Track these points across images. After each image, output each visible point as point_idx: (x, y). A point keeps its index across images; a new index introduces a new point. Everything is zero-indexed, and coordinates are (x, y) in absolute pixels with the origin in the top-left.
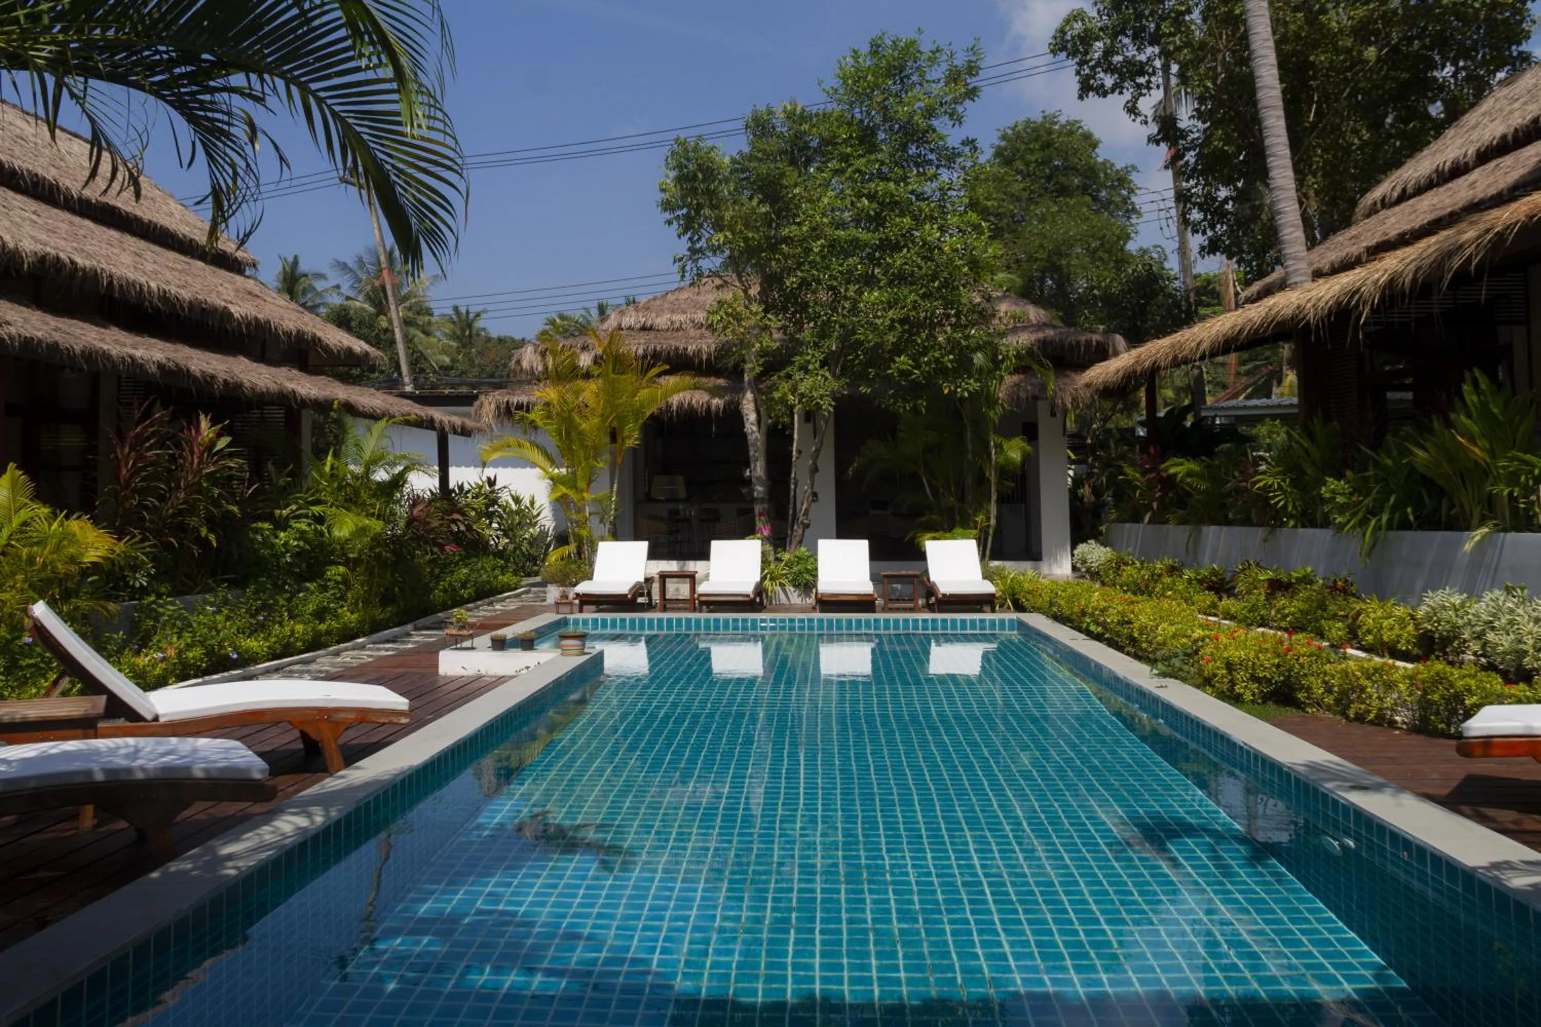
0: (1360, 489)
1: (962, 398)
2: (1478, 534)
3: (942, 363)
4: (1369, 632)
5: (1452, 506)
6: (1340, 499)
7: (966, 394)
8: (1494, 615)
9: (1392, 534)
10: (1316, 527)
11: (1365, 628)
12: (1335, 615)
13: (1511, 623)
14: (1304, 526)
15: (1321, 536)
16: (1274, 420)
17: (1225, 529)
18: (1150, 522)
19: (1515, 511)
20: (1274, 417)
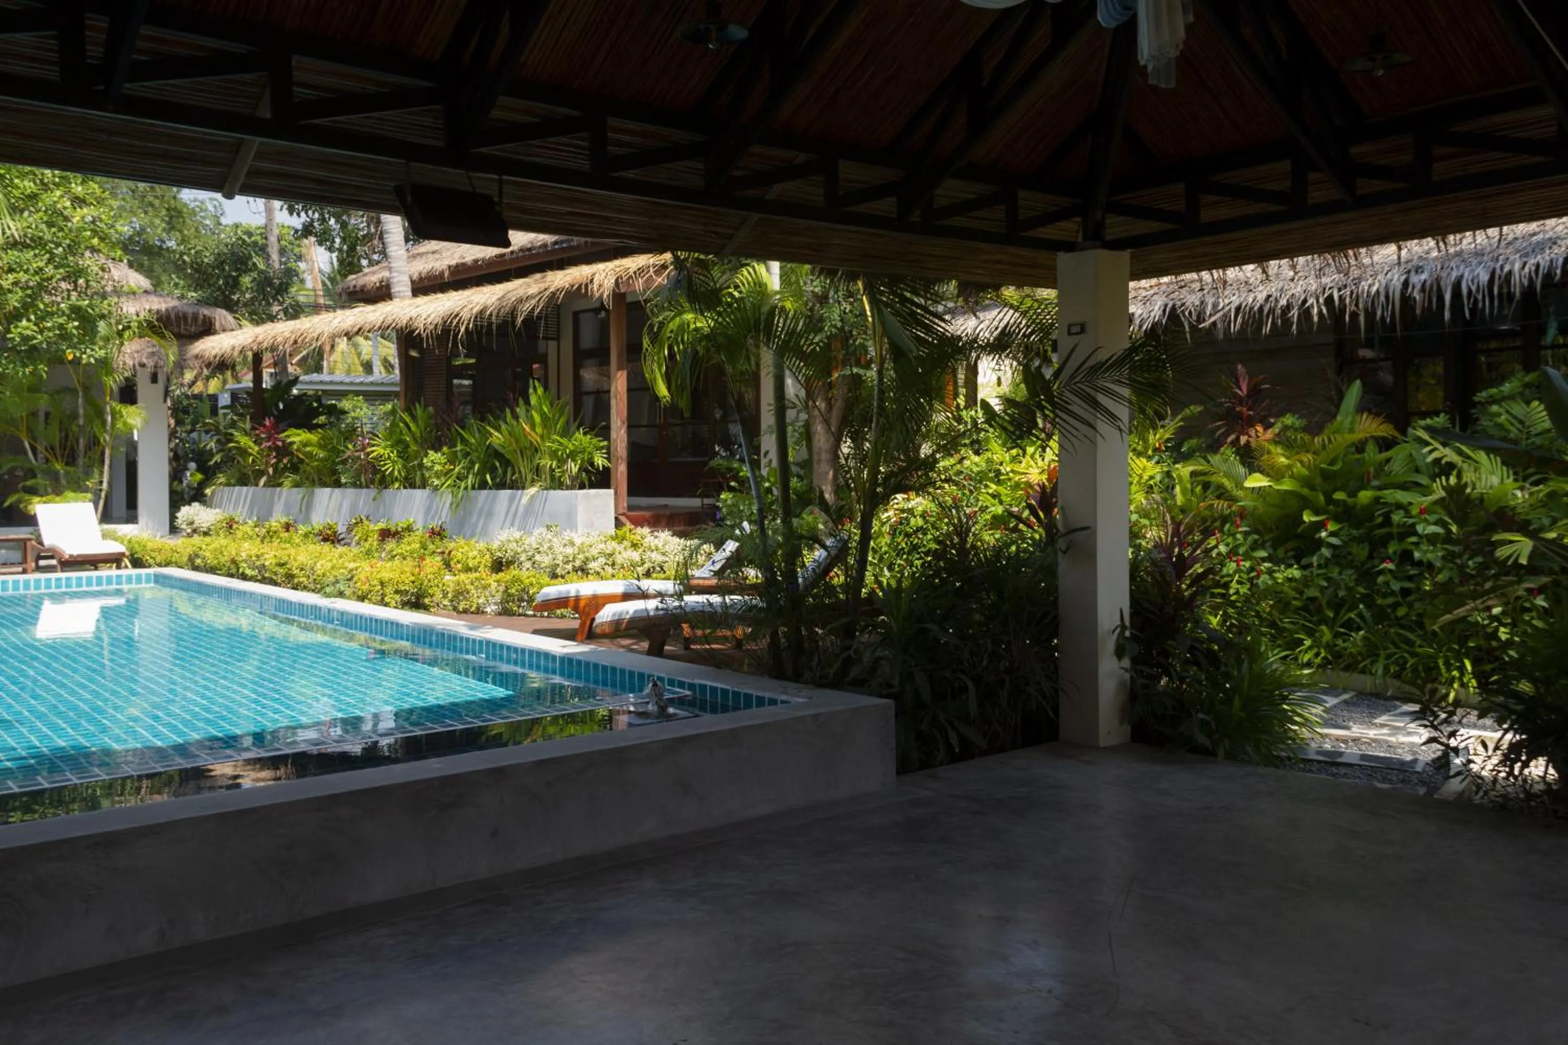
0: (452, 460)
1: (89, 364)
2: (533, 490)
3: (66, 329)
4: (458, 562)
5: (513, 474)
6: (437, 468)
7: (92, 360)
8: (540, 544)
9: (473, 493)
10: (415, 488)
11: (455, 560)
12: (434, 552)
13: (550, 548)
14: (405, 487)
15: (420, 495)
16: (358, 396)
17: (337, 490)
18: (264, 485)
19: (552, 477)
20: (357, 393)
